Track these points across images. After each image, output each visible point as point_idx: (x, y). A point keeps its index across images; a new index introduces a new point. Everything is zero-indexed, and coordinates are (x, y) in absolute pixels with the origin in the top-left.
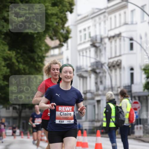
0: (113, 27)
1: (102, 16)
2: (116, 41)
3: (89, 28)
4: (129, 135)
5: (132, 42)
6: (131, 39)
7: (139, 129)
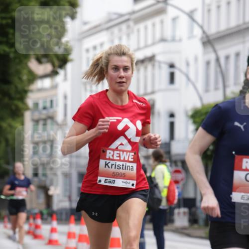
0: (142, 44)
1: (124, 27)
2: (146, 68)
3: (102, 45)
4: (166, 224)
5: (172, 70)
6: (172, 66)
7: (182, 215)
